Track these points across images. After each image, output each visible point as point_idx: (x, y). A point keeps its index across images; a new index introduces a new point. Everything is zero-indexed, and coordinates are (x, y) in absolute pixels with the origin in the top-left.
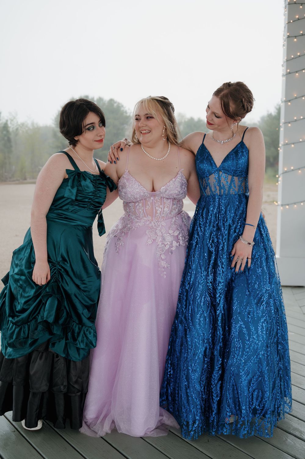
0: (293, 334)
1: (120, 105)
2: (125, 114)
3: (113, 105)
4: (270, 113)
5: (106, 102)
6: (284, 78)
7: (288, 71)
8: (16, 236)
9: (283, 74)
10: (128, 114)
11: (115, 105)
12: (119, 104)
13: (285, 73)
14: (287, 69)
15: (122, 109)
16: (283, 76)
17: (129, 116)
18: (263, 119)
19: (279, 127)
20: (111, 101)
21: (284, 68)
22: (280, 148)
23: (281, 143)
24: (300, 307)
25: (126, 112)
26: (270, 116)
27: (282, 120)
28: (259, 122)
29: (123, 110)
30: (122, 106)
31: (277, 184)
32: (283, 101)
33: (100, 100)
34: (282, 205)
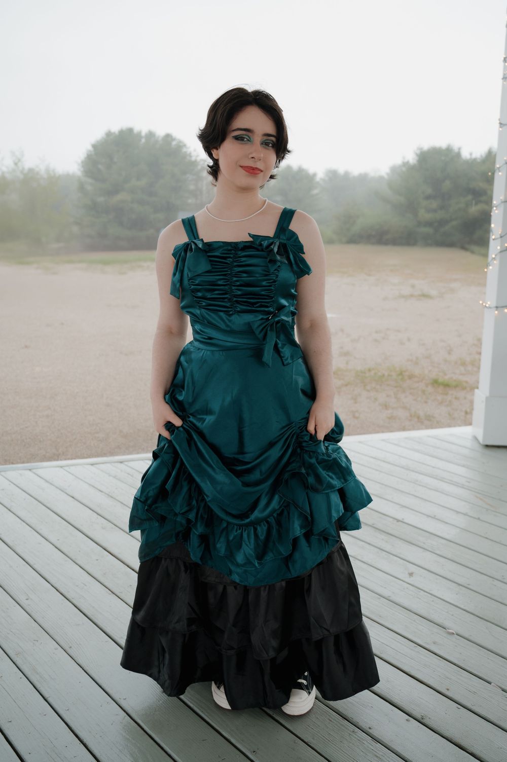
1: (181, 144)
2: (188, 158)
3: (169, 144)
4: (406, 160)
5: (160, 139)
8: (26, 347)
10: (193, 159)
11: (174, 143)
12: (180, 142)
15: (184, 150)
17: (196, 161)
18: (394, 169)
20: (168, 136)
25: (190, 155)
26: (405, 164)
27: (504, 158)
28: (388, 174)
29: (186, 152)
30: (185, 145)
31: (485, 270)
33: (151, 135)
34: (497, 307)
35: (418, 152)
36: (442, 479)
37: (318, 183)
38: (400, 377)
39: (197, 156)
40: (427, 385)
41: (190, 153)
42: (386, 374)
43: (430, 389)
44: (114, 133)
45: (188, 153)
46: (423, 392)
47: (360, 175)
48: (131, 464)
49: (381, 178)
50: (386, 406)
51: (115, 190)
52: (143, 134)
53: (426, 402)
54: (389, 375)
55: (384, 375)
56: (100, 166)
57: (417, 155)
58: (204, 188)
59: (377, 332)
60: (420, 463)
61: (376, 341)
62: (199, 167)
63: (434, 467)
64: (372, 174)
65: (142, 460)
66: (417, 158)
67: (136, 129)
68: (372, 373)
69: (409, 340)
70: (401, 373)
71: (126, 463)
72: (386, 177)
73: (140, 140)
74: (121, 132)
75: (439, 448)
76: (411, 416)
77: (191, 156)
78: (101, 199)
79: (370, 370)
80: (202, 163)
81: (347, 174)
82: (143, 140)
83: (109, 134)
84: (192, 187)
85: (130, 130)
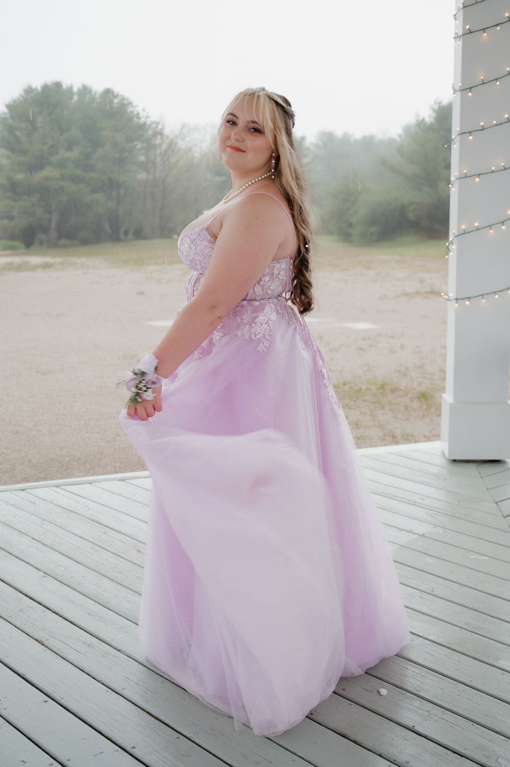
0: (486, 558)
1: (126, 102)
2: (135, 120)
3: (111, 102)
4: (421, 118)
5: (98, 96)
6: (460, 43)
7: (468, 27)
9: (456, 33)
10: (142, 121)
11: (116, 101)
12: (124, 99)
13: (460, 33)
14: (464, 24)
16: (456, 37)
17: (145, 124)
18: (407, 129)
19: (449, 141)
20: (108, 92)
21: (460, 22)
22: (452, 185)
23: (455, 173)
24: (496, 503)
25: (138, 116)
26: (421, 123)
27: (456, 128)
28: (400, 136)
29: (132, 112)
30: (131, 104)
31: (446, 257)
32: (457, 88)
33: (85, 90)
34: (457, 299)
35: (436, 107)
36: (393, 498)
37: (308, 149)
38: (381, 391)
39: (147, 117)
40: (412, 401)
41: (138, 114)
42: (364, 388)
43: (416, 404)
44: (36, 89)
45: (135, 112)
46: (406, 407)
47: (364, 137)
48: (34, 491)
49: (391, 141)
50: (357, 425)
51: (39, 164)
52: (75, 90)
53: (407, 420)
54: (367, 389)
55: (360, 390)
56: (18, 133)
57: (434, 111)
58: (158, 159)
59: (364, 339)
60: (372, 481)
61: (361, 349)
62: (150, 132)
63: (386, 485)
64: (380, 136)
65: (48, 487)
66: (434, 115)
67: (65, 84)
68: (347, 388)
69: (402, 347)
70: (382, 387)
71: (28, 491)
72: (398, 139)
73: (71, 98)
74: (45, 87)
75: (398, 465)
76: (385, 435)
77: (139, 118)
78: (20, 176)
79: (344, 384)
80: (154, 126)
81: (346, 136)
82: (76, 98)
83: (29, 91)
84: (142, 158)
85: (58, 85)
